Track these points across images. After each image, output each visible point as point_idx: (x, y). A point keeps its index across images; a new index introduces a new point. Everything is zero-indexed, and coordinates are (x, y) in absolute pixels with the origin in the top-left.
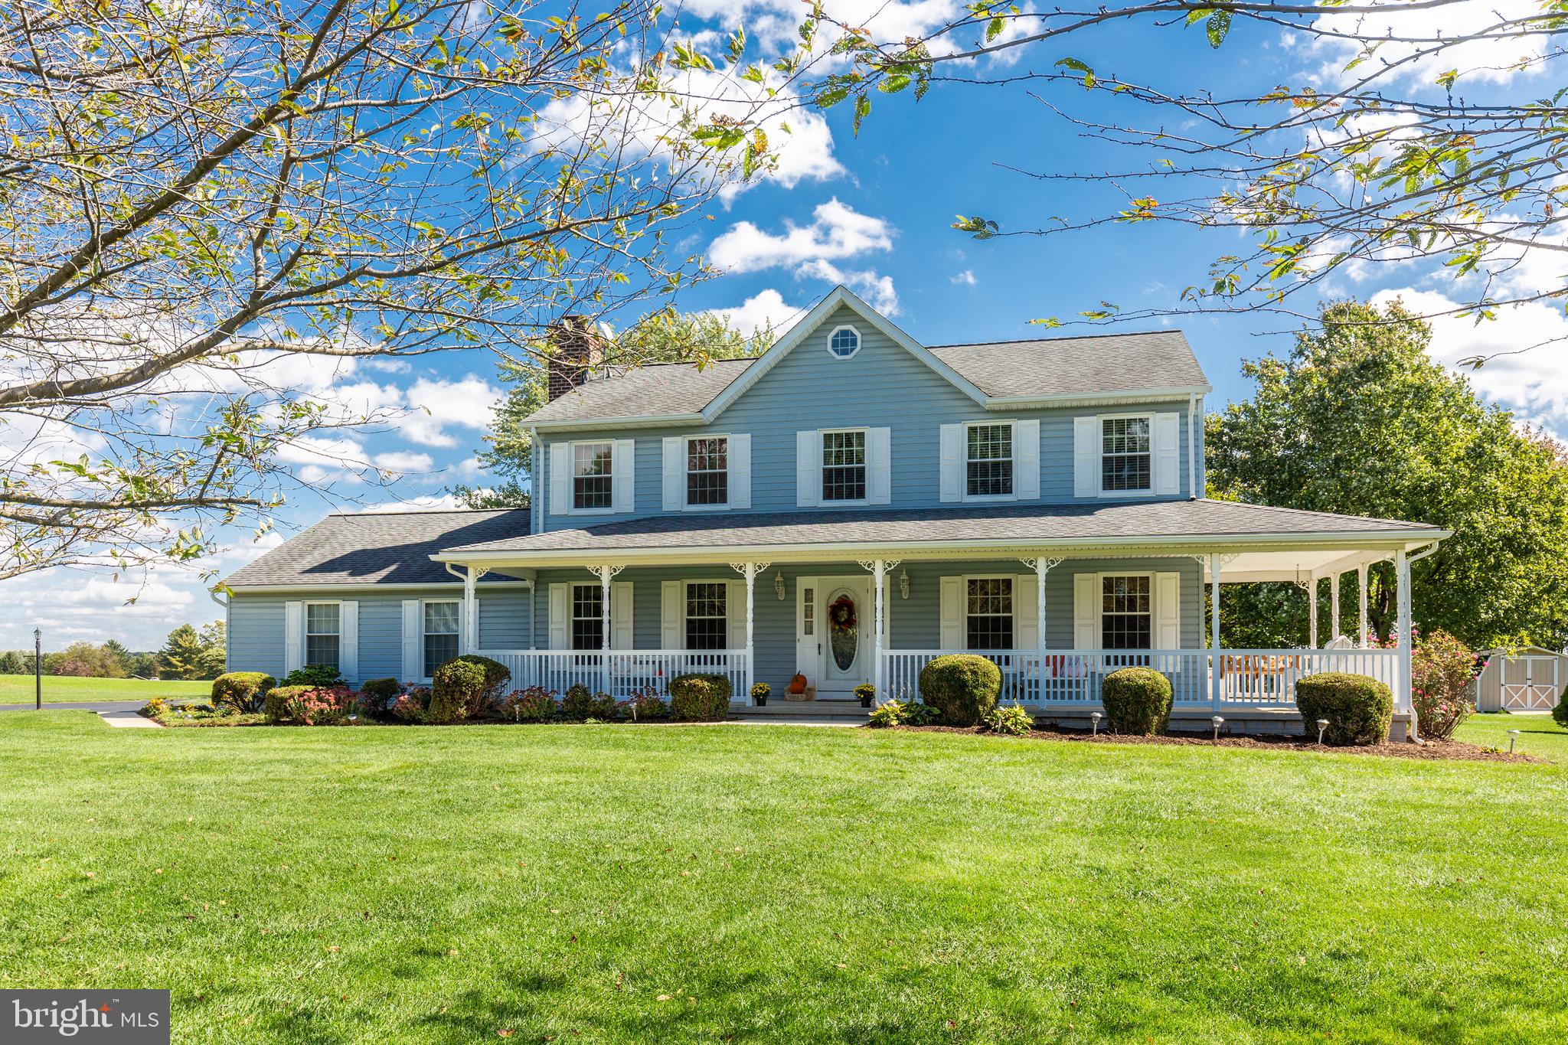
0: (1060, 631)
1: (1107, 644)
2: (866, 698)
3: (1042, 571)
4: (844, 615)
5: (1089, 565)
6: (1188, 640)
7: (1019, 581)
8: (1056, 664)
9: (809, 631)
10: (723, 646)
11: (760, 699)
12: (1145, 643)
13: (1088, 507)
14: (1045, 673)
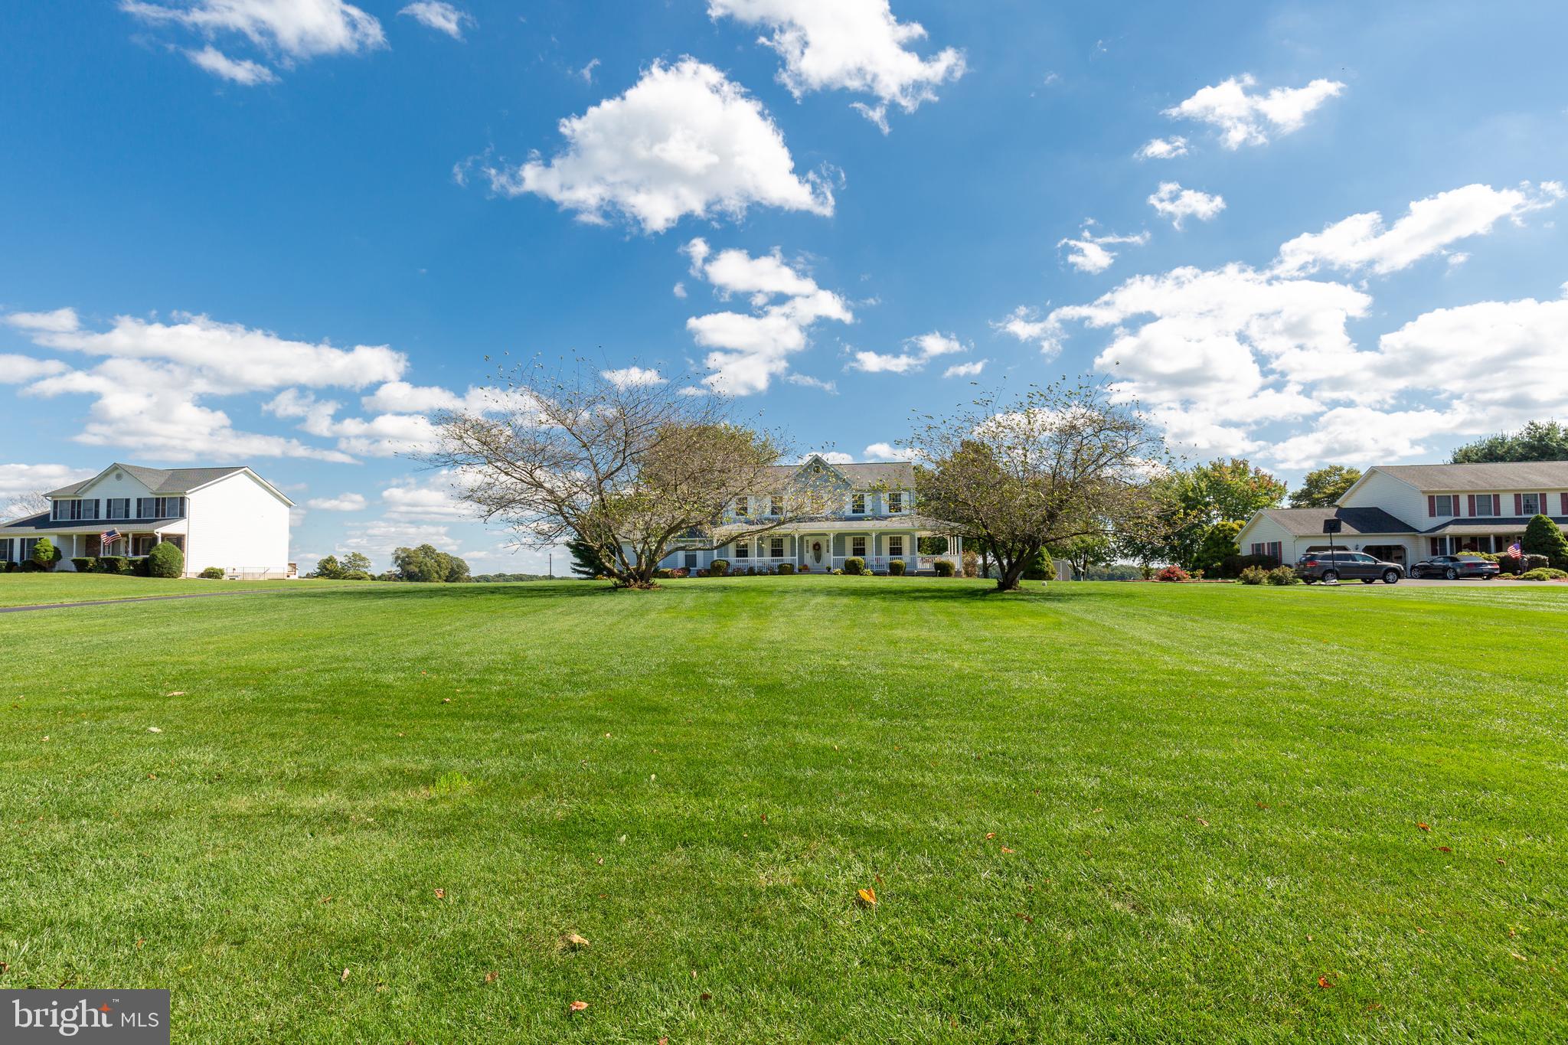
0: (879, 551)
1: (891, 554)
2: (829, 569)
3: (874, 536)
4: (817, 547)
5: (886, 534)
6: (912, 552)
7: (866, 537)
8: (877, 560)
9: (808, 552)
10: (782, 556)
11: (800, 570)
12: (901, 554)
13: (886, 518)
14: (875, 563)
